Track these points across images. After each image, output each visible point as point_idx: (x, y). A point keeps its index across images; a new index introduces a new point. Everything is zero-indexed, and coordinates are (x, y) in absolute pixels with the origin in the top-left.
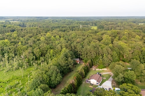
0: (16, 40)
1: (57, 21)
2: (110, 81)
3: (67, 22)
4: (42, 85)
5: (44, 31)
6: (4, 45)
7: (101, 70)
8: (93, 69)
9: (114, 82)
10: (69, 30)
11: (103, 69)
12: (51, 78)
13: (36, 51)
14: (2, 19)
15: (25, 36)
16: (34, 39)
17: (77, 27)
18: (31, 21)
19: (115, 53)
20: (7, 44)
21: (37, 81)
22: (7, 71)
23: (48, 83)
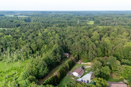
0: (18, 35)
1: (59, 16)
2: (90, 74)
3: (68, 16)
4: (30, 77)
5: (44, 27)
6: (7, 40)
7: (85, 63)
8: (79, 63)
9: (94, 75)
10: (68, 25)
11: (87, 63)
12: (39, 70)
13: (33, 46)
14: (12, 13)
15: (26, 31)
16: (33, 34)
17: (75, 22)
18: (36, 15)
19: (99, 49)
20: (10, 38)
21: (27, 73)
22: (8, 63)
23: (36, 74)
